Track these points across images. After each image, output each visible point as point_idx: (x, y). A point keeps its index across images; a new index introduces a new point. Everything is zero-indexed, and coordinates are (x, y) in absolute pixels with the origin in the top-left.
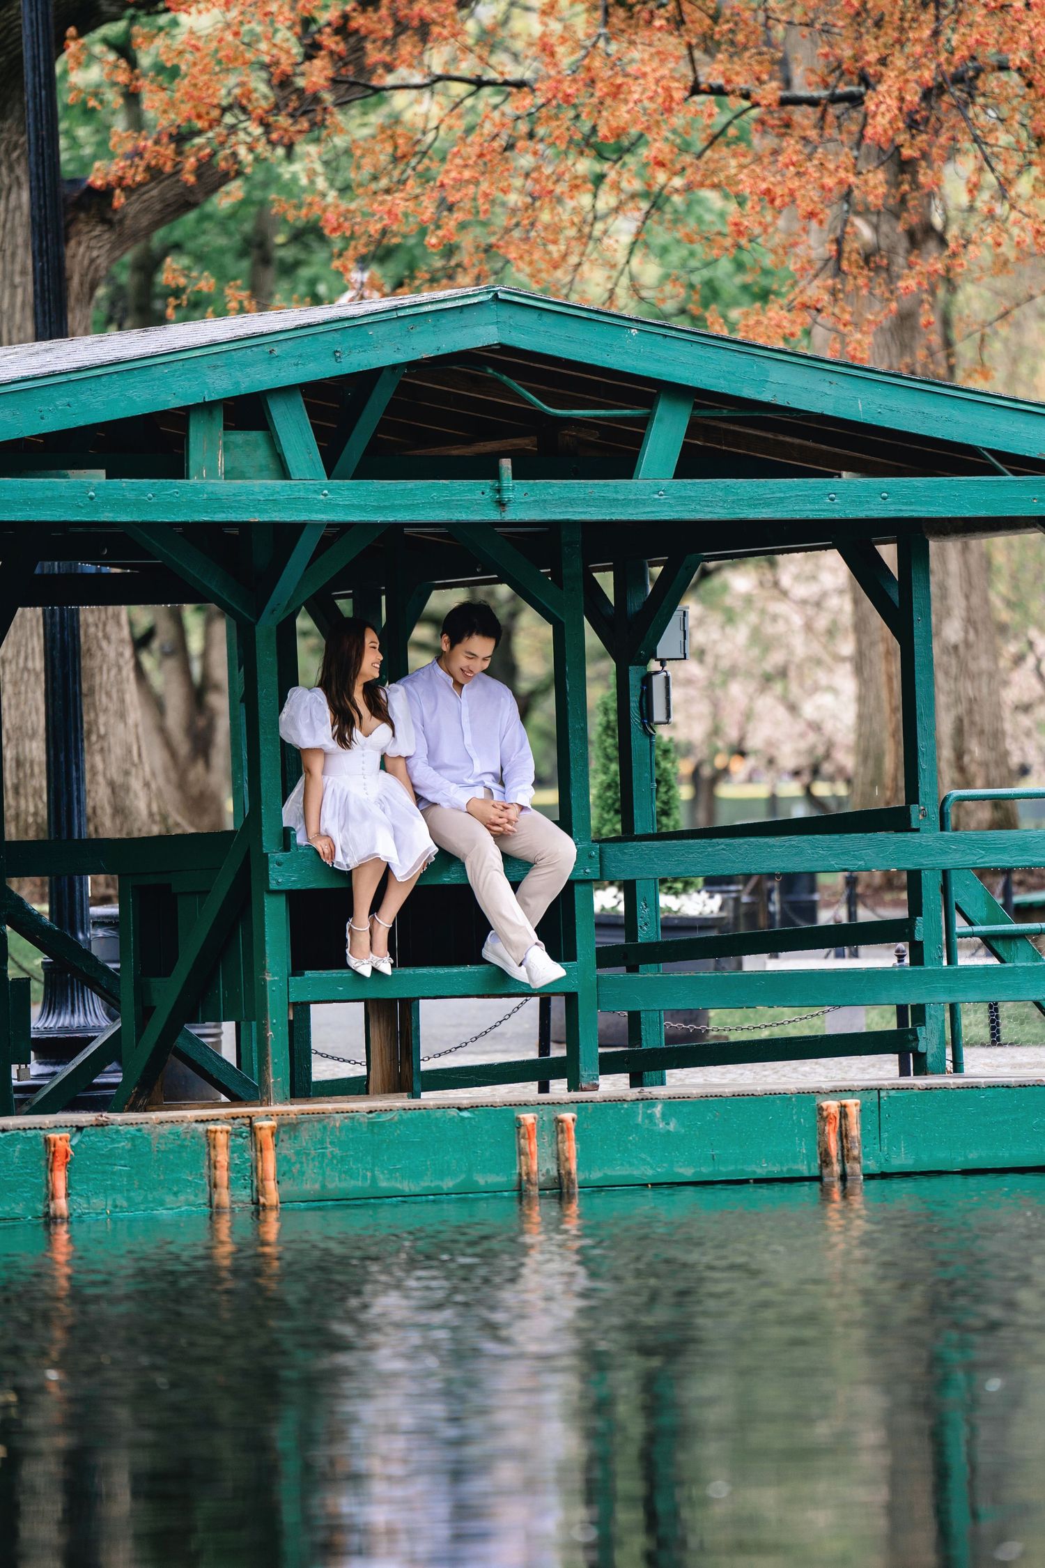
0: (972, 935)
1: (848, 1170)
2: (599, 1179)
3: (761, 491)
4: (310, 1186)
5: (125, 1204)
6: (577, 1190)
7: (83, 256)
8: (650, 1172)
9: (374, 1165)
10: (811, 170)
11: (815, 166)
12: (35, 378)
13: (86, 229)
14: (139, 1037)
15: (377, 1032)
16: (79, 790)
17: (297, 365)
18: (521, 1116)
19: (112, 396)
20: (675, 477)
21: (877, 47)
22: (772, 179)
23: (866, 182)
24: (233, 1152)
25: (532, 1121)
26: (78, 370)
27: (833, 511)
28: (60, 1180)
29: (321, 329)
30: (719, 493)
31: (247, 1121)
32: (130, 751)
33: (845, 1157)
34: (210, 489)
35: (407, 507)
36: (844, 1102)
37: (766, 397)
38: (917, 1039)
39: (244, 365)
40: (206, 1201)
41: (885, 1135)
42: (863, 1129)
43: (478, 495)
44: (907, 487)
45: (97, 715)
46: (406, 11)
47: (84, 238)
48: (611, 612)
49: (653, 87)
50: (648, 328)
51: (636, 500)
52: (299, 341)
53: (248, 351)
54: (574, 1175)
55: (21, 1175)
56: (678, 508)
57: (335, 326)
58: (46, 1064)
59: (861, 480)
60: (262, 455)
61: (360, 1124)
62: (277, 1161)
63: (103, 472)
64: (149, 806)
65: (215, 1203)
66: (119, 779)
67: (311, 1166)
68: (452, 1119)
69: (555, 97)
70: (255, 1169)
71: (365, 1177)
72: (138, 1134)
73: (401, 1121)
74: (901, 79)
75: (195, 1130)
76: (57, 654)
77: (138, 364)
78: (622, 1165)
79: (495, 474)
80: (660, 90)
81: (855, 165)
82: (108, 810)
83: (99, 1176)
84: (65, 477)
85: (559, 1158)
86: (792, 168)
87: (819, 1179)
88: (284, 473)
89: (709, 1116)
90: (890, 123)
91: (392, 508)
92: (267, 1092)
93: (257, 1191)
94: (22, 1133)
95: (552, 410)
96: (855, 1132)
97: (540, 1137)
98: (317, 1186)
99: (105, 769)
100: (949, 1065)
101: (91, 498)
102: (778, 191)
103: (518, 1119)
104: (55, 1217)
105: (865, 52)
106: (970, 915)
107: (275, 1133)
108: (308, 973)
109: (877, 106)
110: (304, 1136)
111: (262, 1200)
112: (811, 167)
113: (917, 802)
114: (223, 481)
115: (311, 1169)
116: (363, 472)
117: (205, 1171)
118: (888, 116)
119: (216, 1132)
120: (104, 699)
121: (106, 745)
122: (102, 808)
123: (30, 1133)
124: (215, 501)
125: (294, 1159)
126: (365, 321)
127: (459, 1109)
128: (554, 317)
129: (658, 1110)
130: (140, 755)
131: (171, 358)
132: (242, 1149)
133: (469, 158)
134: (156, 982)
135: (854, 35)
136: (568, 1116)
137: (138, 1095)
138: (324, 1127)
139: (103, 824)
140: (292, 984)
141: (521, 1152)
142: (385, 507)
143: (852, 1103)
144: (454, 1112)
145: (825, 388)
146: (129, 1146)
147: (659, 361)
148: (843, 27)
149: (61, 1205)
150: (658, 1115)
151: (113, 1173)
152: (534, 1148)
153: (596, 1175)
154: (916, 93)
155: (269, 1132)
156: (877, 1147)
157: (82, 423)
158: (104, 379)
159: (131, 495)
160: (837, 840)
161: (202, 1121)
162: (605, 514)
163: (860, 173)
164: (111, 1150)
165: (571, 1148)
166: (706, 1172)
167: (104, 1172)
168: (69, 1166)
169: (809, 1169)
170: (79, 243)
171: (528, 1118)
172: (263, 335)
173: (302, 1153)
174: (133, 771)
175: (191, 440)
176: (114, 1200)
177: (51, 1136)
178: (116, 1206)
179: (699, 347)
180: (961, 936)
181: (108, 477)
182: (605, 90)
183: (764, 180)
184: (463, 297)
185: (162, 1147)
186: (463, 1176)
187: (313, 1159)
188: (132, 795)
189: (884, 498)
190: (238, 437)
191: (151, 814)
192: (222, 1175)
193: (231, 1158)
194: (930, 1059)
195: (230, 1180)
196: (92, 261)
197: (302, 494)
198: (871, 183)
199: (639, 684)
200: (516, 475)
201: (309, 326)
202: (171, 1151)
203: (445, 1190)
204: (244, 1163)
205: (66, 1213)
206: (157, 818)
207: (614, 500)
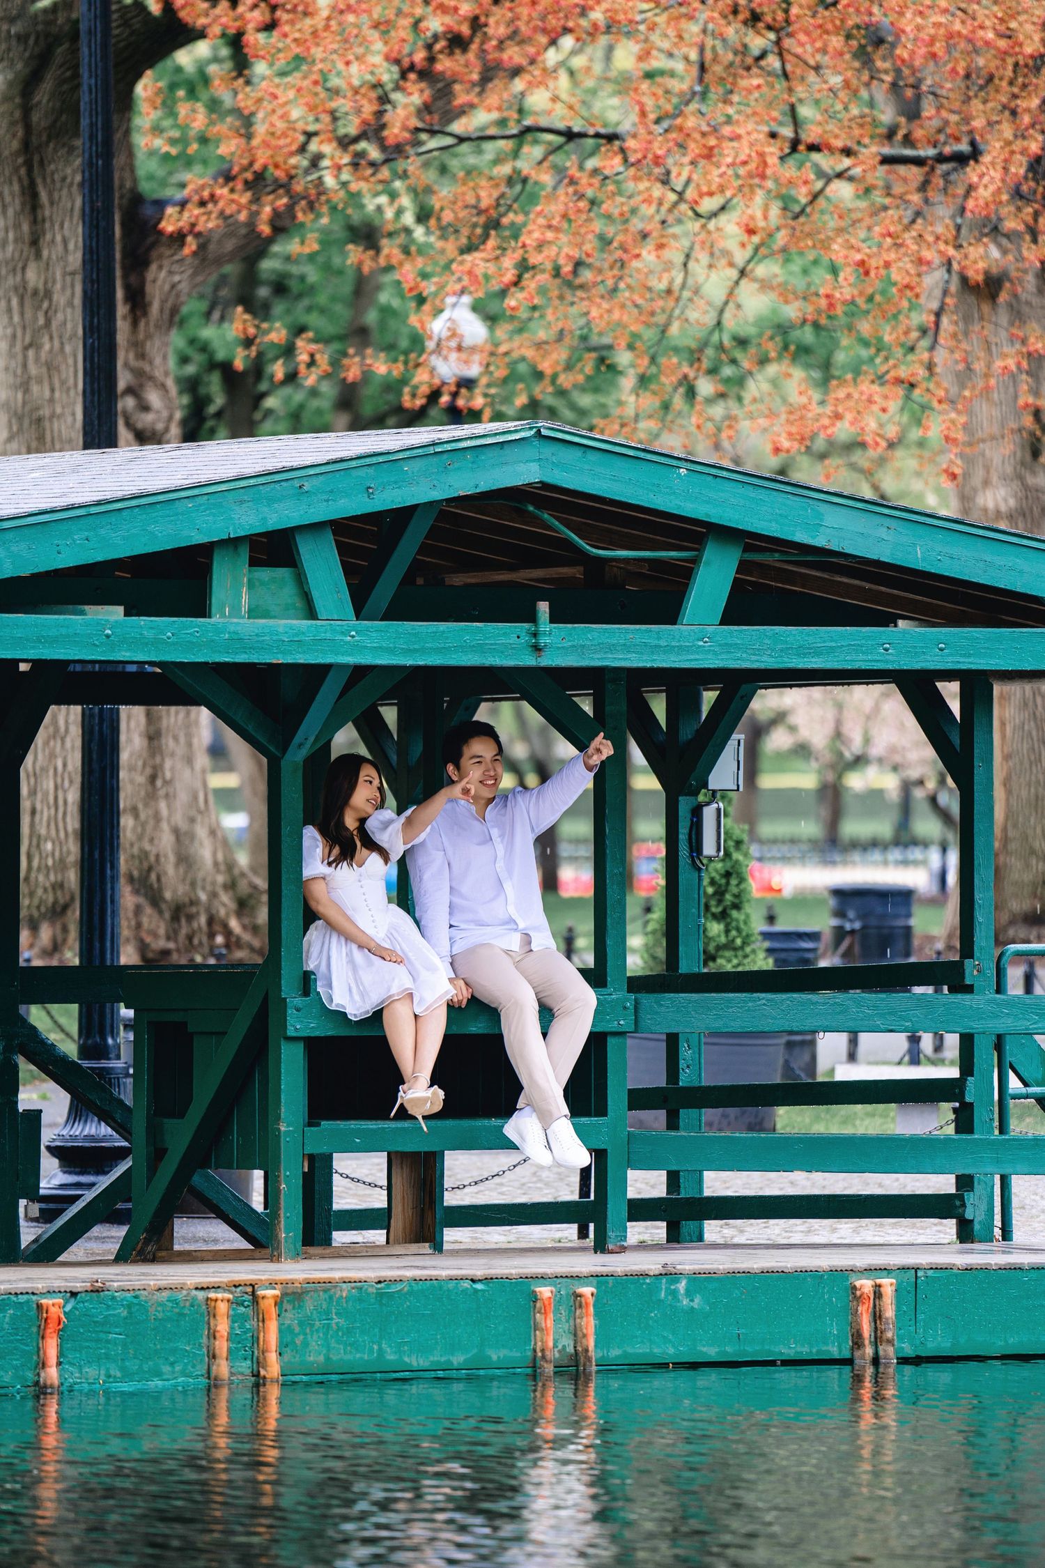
0: (1027, 1097)
1: (881, 1353)
2: (617, 1357)
3: (811, 640)
4: (315, 1356)
5: (119, 1374)
6: (594, 1368)
7: (164, 282)
8: (671, 1351)
9: (381, 1338)
10: (909, 242)
11: (914, 238)
12: (53, 511)
13: (168, 253)
14: (149, 1180)
15: (399, 1179)
16: (113, 889)
17: (327, 501)
18: (538, 1289)
19: (133, 531)
20: (721, 624)
21: (984, 112)
22: (868, 251)
23: (966, 256)
24: (233, 1322)
25: (549, 1294)
26: (99, 503)
27: (887, 662)
28: (52, 1349)
29: (354, 464)
30: (767, 641)
31: (249, 1289)
32: (195, 798)
33: (877, 1340)
34: (232, 628)
35: (438, 650)
36: (878, 1281)
37: (820, 541)
38: (964, 1205)
39: (271, 501)
40: (204, 1372)
41: (921, 1317)
42: (898, 1309)
43: (513, 639)
44: (966, 638)
45: (163, 760)
46: (496, 55)
47: (166, 263)
48: (661, 738)
49: (747, 151)
50: (699, 468)
51: (680, 647)
52: (330, 476)
53: (277, 486)
54: (592, 1353)
55: (10, 1342)
56: (724, 656)
57: (368, 461)
58: (70, 1173)
59: (918, 630)
60: (289, 593)
61: (368, 1294)
62: (280, 1331)
63: (121, 609)
64: (214, 854)
65: (213, 1375)
66: (183, 826)
67: (315, 1336)
68: (465, 1291)
69: (645, 157)
70: (255, 1339)
71: (371, 1350)
72: (135, 1301)
73: (410, 1293)
74: (1007, 149)
75: (195, 1298)
76: (95, 747)
77: (161, 498)
78: (642, 1342)
79: (532, 617)
80: (753, 154)
81: (957, 237)
82: (172, 858)
83: (93, 1345)
84: (82, 613)
85: (576, 1334)
86: (889, 240)
87: (849, 1362)
88: (311, 613)
89: (736, 1293)
90: (993, 194)
91: (423, 651)
92: (278, 1248)
93: (258, 1363)
94: (13, 1298)
95: (595, 551)
96: (889, 1313)
97: (557, 1311)
98: (321, 1358)
99: (170, 816)
100: (997, 1232)
101: (108, 636)
102: (873, 263)
103: (534, 1292)
104: (45, 1387)
105: (973, 118)
106: (1025, 1075)
107: (278, 1302)
108: (325, 1124)
109: (981, 176)
110: (309, 1305)
111: (262, 1372)
112: (909, 237)
113: (971, 956)
114: (246, 621)
115: (315, 1342)
116: (395, 613)
117: (204, 1340)
118: (992, 188)
119: (216, 1300)
120: (171, 743)
121: (171, 790)
122: (166, 856)
123: (22, 1299)
124: (237, 641)
125: (297, 1330)
126: (400, 456)
127: (473, 1281)
128: (599, 455)
129: (682, 1286)
130: (206, 801)
131: (196, 492)
132: (244, 1318)
133: (553, 218)
134: (169, 1123)
135: (962, 98)
136: (587, 1291)
137: (147, 1241)
138: (331, 1298)
139: (166, 873)
140: (307, 1134)
141: (536, 1327)
142: (416, 651)
143: (888, 1283)
144: (467, 1284)
145: (883, 533)
146: (125, 1314)
147: (708, 502)
148: (950, 90)
149: (52, 1374)
150: (682, 1291)
151: (108, 1342)
152: (550, 1323)
153: (614, 1353)
154: (1021, 165)
155: (272, 1302)
156: (913, 1329)
157: (100, 558)
158: (125, 513)
159: (149, 634)
160: (883, 1000)
161: (202, 1289)
162: (646, 661)
163: (961, 246)
164: (106, 1317)
165: (589, 1324)
166: (731, 1351)
167: (98, 1341)
168: (61, 1333)
169: (840, 1351)
170: (160, 267)
171: (545, 1291)
172: (292, 470)
173: (306, 1323)
174: (199, 818)
175: (214, 577)
176: (108, 1370)
177: (44, 1301)
178: (109, 1376)
179: (751, 488)
180: (1014, 1097)
181: (127, 614)
182: (697, 151)
183: (859, 250)
184: (504, 433)
185: (160, 1315)
186: (475, 1351)
187: (317, 1331)
188: (196, 844)
189: (941, 650)
190: (265, 574)
191: (216, 864)
192: (222, 1346)
193: (232, 1328)
194: (977, 1227)
195: (229, 1350)
196: (173, 286)
197: (328, 636)
198: (972, 257)
199: (689, 816)
200: (554, 619)
201: (342, 460)
202: (169, 1319)
203: (456, 1365)
204: (245, 1333)
205: (56, 1382)
206: (222, 867)
207: (656, 646)
